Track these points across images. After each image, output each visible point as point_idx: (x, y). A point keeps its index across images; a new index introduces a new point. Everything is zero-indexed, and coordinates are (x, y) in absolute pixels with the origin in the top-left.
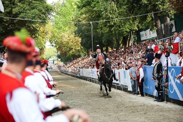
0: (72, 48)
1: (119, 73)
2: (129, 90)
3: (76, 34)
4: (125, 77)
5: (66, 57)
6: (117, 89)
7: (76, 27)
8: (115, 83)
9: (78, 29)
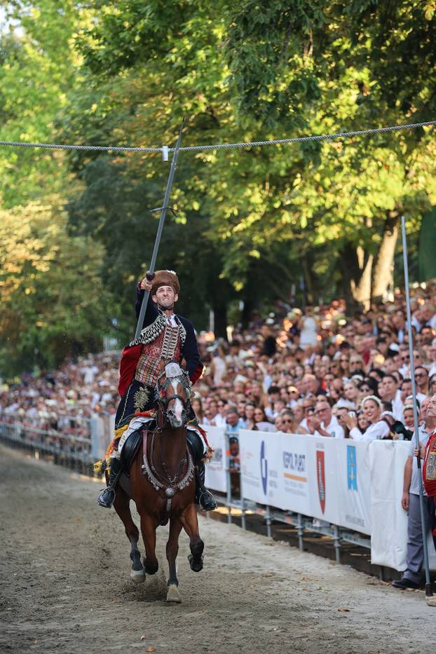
0: (54, 300)
1: (320, 456)
2: (376, 558)
3: (74, 219)
4: (352, 483)
5: (20, 347)
6: (305, 550)
7: (80, 178)
8: (295, 515)
9: (90, 191)
